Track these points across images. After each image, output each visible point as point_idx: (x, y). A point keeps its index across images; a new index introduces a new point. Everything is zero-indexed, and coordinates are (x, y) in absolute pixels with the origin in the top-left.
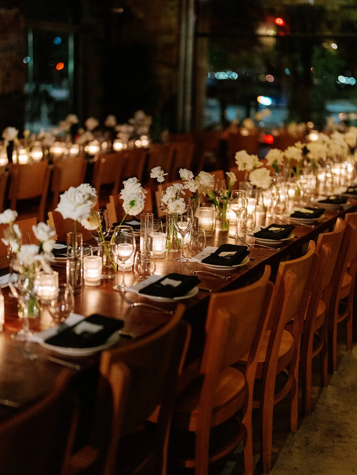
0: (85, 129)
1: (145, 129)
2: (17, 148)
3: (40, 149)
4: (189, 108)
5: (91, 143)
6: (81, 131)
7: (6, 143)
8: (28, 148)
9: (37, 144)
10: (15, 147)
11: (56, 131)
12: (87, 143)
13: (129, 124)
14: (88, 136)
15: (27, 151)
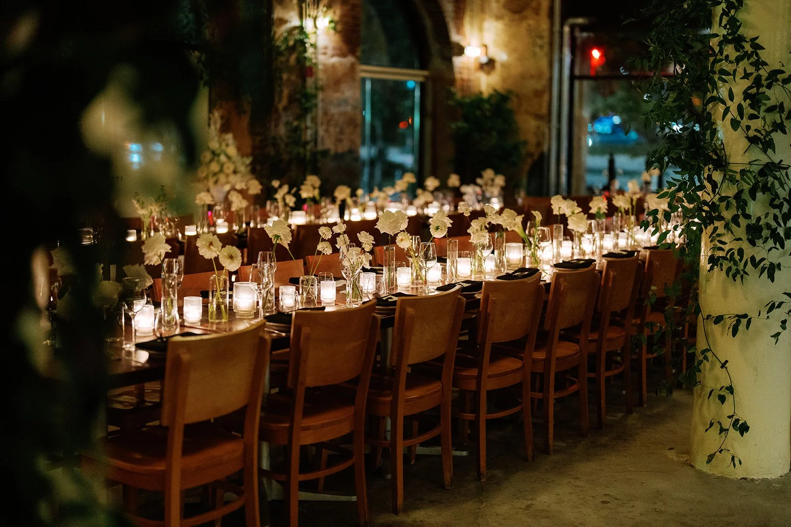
0: (424, 188)
1: (496, 191)
2: (349, 208)
3: (374, 209)
4: (564, 169)
5: (430, 205)
6: (419, 191)
7: (338, 202)
8: (361, 208)
9: (371, 203)
10: (347, 207)
11: (390, 191)
12: (427, 204)
13: (476, 184)
14: (428, 197)
15: (359, 211)
